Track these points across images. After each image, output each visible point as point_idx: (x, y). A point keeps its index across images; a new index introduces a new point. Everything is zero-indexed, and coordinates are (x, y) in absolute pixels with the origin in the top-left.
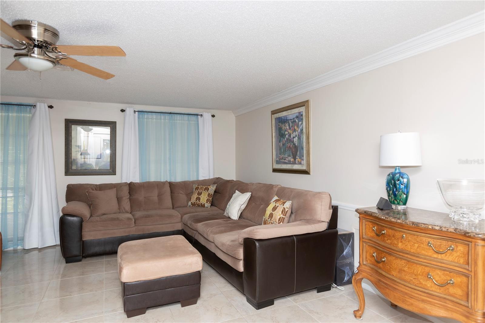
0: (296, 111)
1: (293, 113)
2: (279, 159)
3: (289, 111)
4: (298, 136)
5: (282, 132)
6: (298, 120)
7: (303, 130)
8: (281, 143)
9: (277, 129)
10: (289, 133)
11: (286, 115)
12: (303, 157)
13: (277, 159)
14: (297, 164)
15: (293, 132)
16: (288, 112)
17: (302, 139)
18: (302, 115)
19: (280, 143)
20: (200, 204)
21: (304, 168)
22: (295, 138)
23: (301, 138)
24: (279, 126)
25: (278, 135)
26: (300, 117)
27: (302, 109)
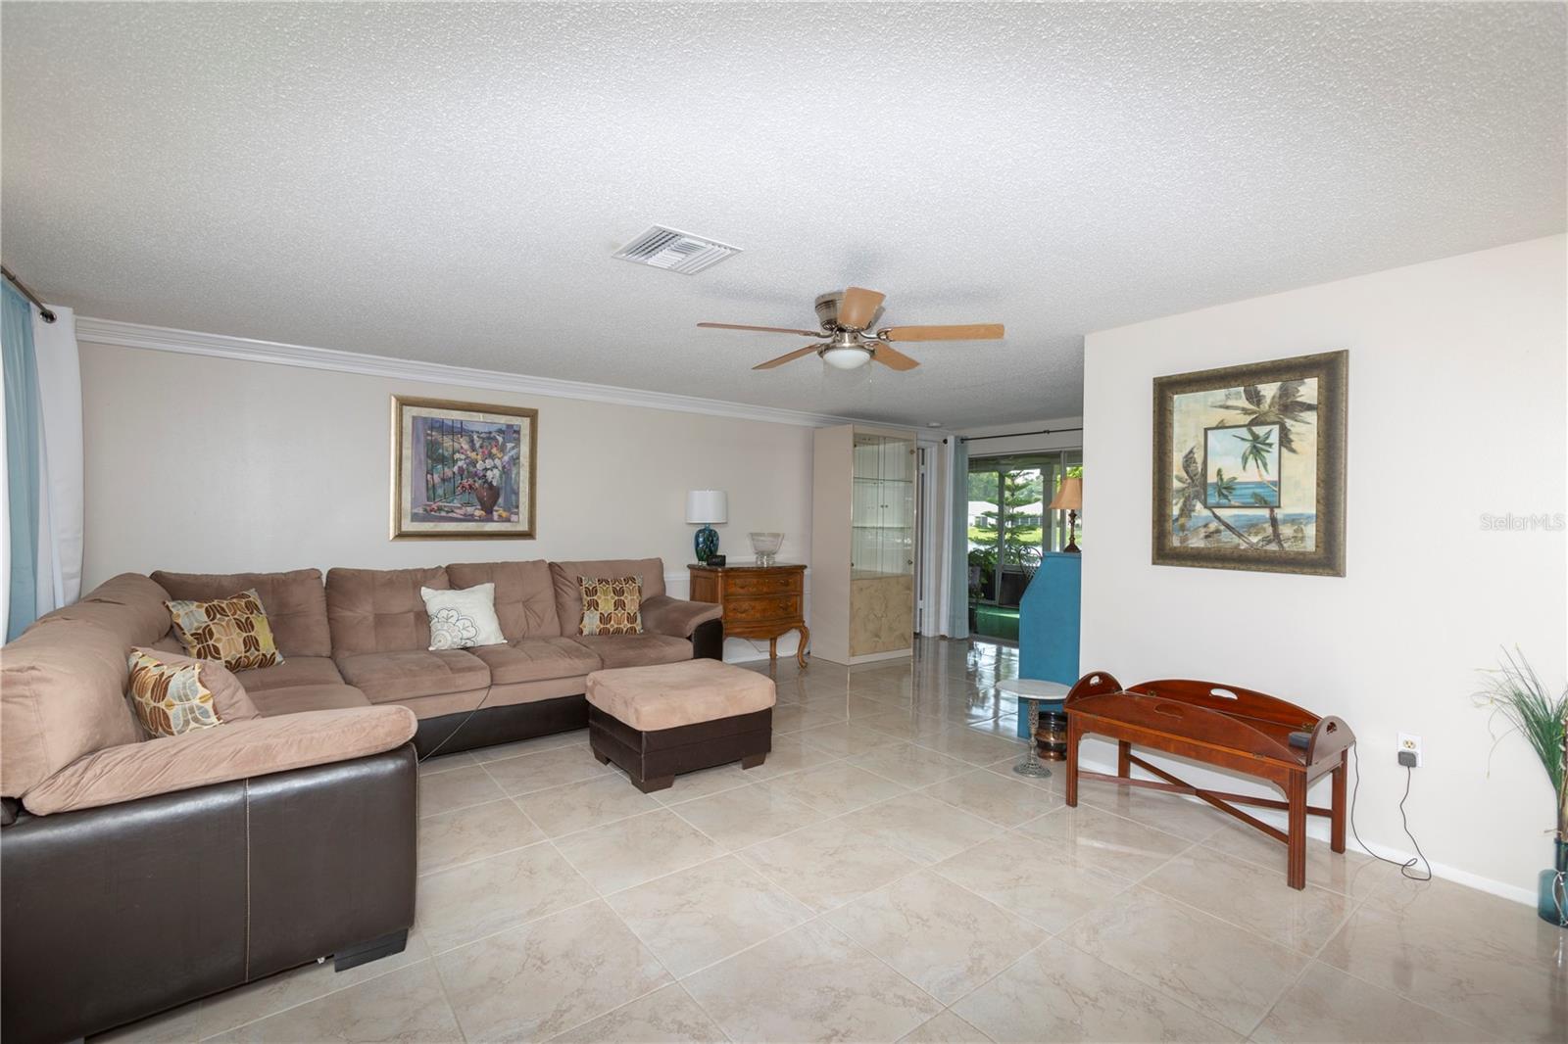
1: (491, 421)
2: (425, 510)
4: (500, 468)
5: (440, 451)
6: (503, 438)
7: (517, 458)
8: (435, 475)
9: (418, 442)
10: (467, 457)
11: (463, 419)
12: (517, 508)
13: (416, 511)
14: (496, 521)
15: (486, 458)
16: (473, 417)
17: (513, 476)
18: (518, 432)
19: (429, 476)
20: (261, 657)
21: (525, 528)
22: (489, 471)
23: (511, 474)
24: (429, 438)
25: (423, 457)
26: (512, 434)
27: (525, 422)
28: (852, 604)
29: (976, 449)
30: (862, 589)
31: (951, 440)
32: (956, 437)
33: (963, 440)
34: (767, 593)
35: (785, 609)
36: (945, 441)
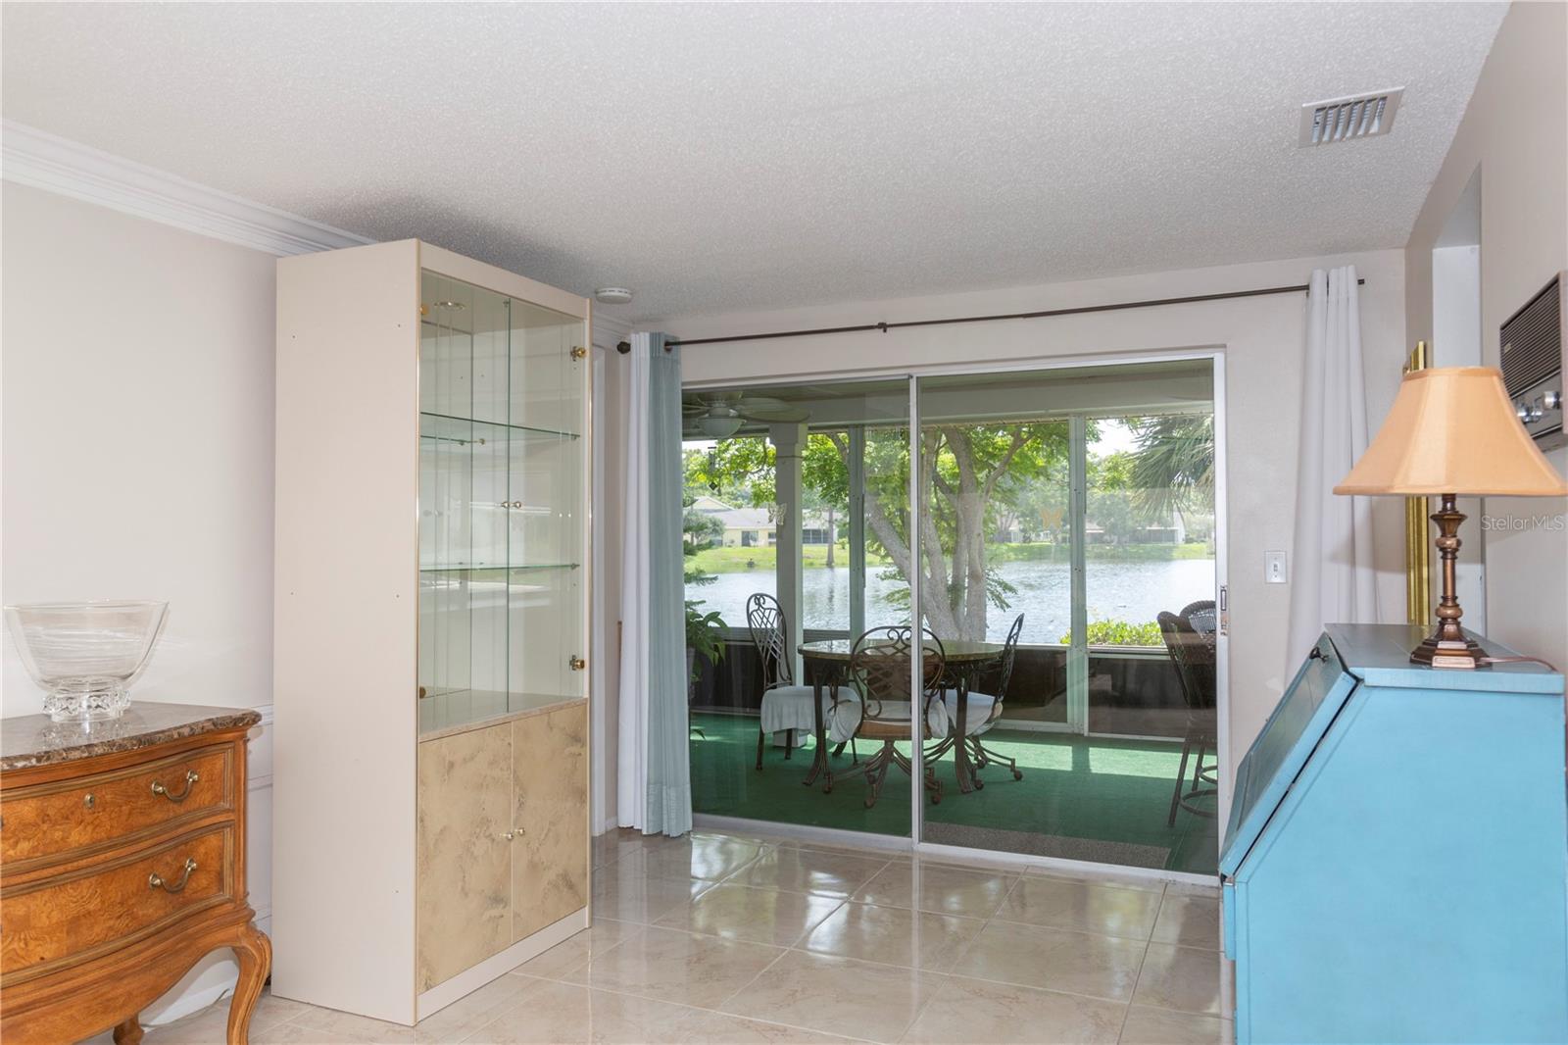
28: (420, 820)
29: (700, 369)
30: (452, 765)
31: (641, 343)
32: (654, 337)
33: (670, 345)
34: (91, 851)
35: (173, 888)
36: (624, 348)
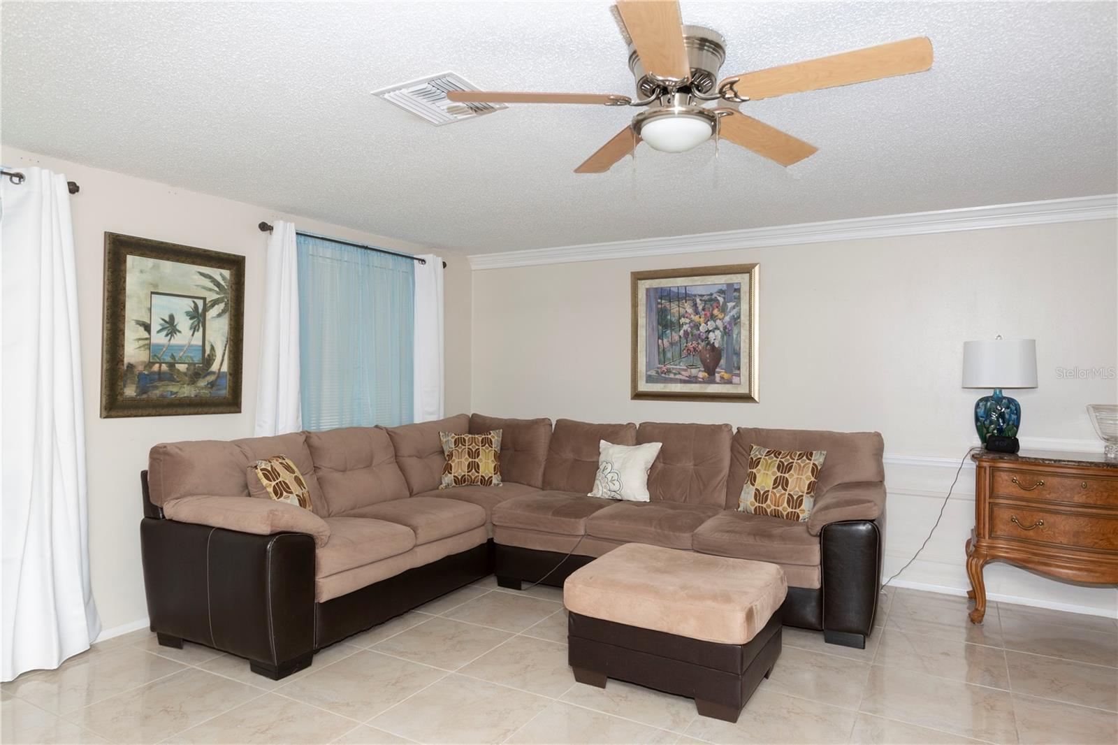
0: (722, 280)
1: (709, 283)
2: (657, 372)
3: (695, 278)
4: (722, 329)
5: (669, 317)
6: (724, 298)
7: (739, 317)
8: (665, 340)
9: (651, 310)
10: (692, 321)
11: (686, 284)
12: (739, 368)
13: (649, 373)
14: (718, 383)
15: (708, 320)
16: (696, 281)
17: (735, 336)
18: (738, 290)
19: (660, 341)
20: (480, 477)
21: (743, 390)
22: (711, 333)
23: (732, 334)
24: (660, 306)
25: (655, 324)
26: (732, 292)
27: (741, 279)
